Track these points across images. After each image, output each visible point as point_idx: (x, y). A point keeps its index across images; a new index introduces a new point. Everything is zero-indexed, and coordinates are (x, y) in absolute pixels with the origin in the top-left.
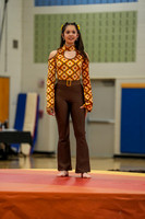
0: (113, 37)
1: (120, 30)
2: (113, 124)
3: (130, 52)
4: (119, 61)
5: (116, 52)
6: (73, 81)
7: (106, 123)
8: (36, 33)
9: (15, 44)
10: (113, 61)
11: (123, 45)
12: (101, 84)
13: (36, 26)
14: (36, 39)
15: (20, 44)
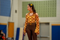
0: (49, 9)
1: (51, 6)
2: (49, 38)
3: (54, 13)
4: (51, 16)
5: (50, 14)
6: (32, 23)
7: (47, 37)
8: (23, 8)
9: (16, 11)
10: (48, 16)
11: (52, 11)
12: (45, 24)
13: (23, 5)
14: (23, 10)
15: (17, 12)
